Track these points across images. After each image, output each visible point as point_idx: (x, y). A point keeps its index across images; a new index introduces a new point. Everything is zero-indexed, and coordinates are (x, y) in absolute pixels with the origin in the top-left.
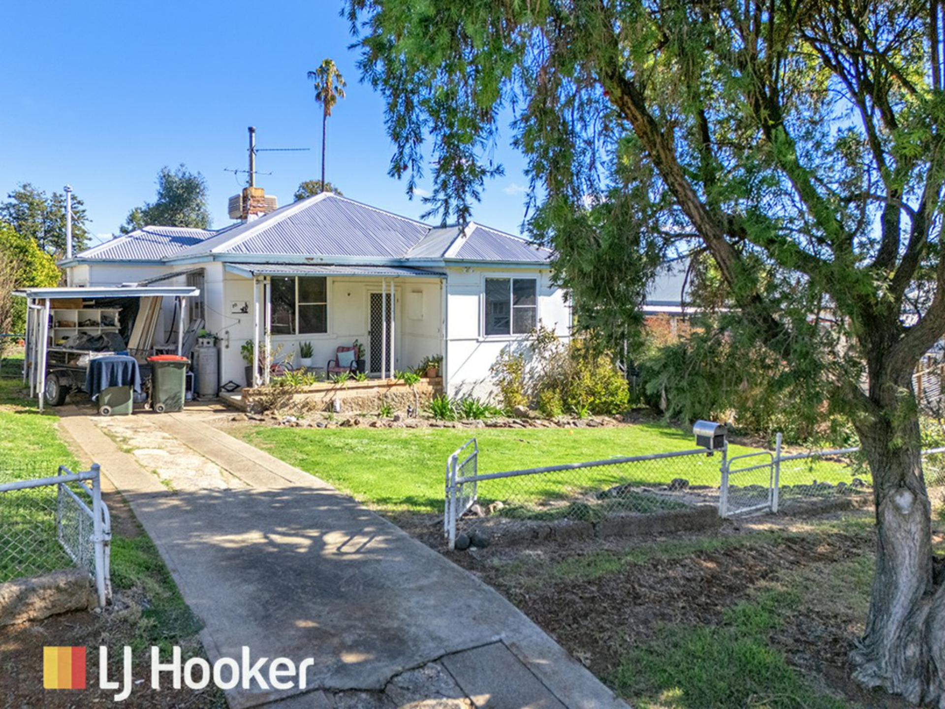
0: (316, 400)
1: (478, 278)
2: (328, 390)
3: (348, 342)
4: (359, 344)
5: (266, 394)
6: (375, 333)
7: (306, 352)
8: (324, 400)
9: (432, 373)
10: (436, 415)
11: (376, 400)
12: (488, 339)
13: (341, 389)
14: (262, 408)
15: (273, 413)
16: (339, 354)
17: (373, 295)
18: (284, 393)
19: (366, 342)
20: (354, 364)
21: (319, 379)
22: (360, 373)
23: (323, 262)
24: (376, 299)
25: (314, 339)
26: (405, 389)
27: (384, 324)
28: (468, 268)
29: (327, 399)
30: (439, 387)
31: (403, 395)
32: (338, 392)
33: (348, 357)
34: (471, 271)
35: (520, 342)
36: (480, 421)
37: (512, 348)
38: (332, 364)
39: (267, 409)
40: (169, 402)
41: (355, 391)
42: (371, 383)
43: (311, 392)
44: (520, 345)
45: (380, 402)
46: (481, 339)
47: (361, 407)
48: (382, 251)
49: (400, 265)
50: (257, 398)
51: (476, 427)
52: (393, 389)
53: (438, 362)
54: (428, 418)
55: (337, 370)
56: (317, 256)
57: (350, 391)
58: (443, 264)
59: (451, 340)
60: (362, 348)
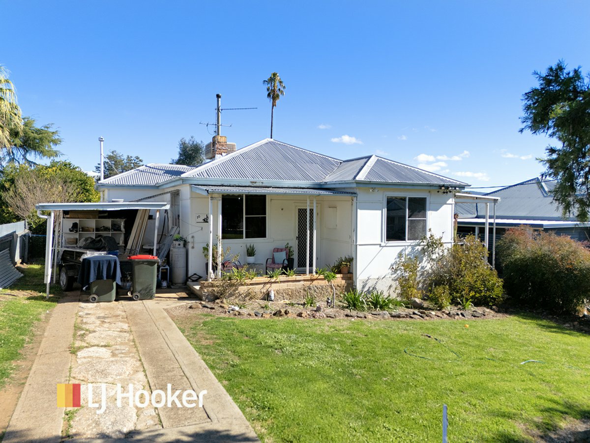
0: (256, 290)
1: (382, 197)
2: (265, 283)
3: (282, 245)
4: (289, 246)
5: (217, 286)
6: (301, 238)
7: (251, 252)
8: (262, 291)
9: (345, 270)
10: (349, 306)
11: (302, 291)
12: (388, 245)
13: (275, 282)
14: (214, 298)
15: (222, 302)
16: (274, 253)
17: (300, 210)
18: (232, 285)
19: (294, 244)
20: (286, 262)
21: (258, 274)
22: (290, 270)
23: (264, 185)
24: (302, 213)
25: (256, 242)
26: (325, 283)
27: (308, 232)
28: (374, 189)
29: (264, 290)
30: (350, 281)
31: (322, 287)
32: (273, 285)
33: (281, 257)
34: (376, 191)
35: (413, 247)
36: (385, 312)
37: (407, 252)
38: (270, 261)
39: (218, 298)
40: (143, 292)
41: (286, 284)
42: (298, 278)
43: (251, 284)
44: (413, 249)
45: (305, 293)
46: (383, 244)
47: (291, 296)
48: (306, 177)
49: (320, 187)
50: (210, 289)
51: (383, 317)
52: (315, 283)
53: (350, 263)
54: (343, 308)
55: (273, 266)
56: (260, 180)
57: (282, 284)
58: (354, 185)
59: (360, 245)
60: (292, 250)
